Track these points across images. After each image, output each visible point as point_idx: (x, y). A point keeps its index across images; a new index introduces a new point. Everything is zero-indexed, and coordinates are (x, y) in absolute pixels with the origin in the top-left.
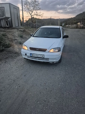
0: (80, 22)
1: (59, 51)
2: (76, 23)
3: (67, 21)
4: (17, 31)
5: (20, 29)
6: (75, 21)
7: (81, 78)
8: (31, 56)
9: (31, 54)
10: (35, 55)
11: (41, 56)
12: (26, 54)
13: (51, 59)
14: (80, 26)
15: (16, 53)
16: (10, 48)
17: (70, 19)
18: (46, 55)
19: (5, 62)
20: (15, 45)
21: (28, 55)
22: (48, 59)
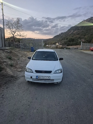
0: (58, 42)
1: (61, 72)
2: (55, 44)
3: (46, 41)
4: (3, 53)
5: (6, 51)
6: (54, 42)
7: (84, 94)
8: (38, 78)
9: (37, 76)
10: (41, 77)
11: (47, 78)
12: (31, 77)
13: (56, 79)
14: (60, 47)
15: (12, 77)
16: (2, 71)
17: (48, 39)
18: (52, 76)
19: (7, 88)
20: (6, 68)
21: (34, 77)
22: (53, 80)
